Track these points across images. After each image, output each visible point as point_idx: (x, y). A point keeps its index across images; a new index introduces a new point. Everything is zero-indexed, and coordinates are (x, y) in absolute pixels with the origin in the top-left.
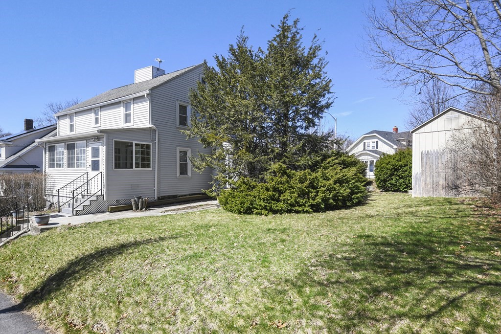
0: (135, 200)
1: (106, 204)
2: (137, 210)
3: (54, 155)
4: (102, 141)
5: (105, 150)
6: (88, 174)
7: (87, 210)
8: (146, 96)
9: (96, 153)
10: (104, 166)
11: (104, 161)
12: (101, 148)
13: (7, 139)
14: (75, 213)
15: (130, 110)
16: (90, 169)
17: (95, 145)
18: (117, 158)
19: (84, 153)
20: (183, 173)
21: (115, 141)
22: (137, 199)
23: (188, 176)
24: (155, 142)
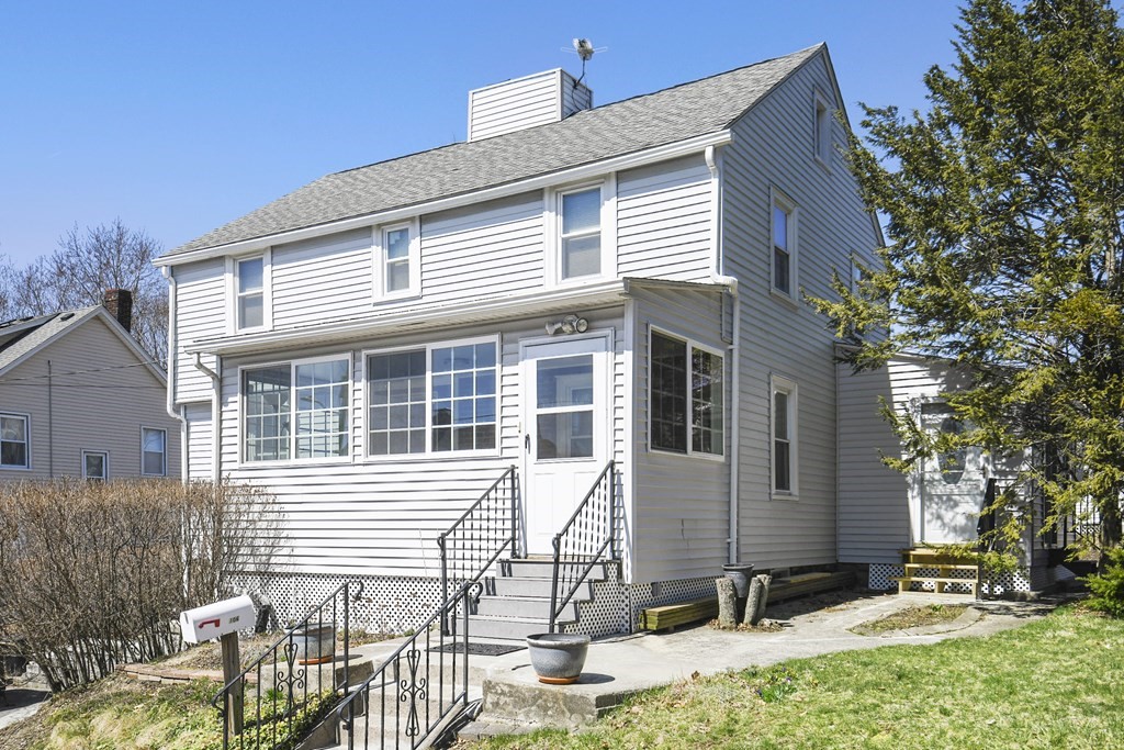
0: (732, 586)
2: (737, 624)
4: (608, 332)
5: (628, 368)
6: (517, 473)
8: (709, 157)
10: (628, 435)
11: (628, 412)
12: (602, 362)
15: (597, 223)
16: (527, 452)
17: (564, 350)
19: (486, 387)
20: (782, 482)
21: (653, 332)
22: (740, 578)
23: (790, 494)
24: (730, 347)
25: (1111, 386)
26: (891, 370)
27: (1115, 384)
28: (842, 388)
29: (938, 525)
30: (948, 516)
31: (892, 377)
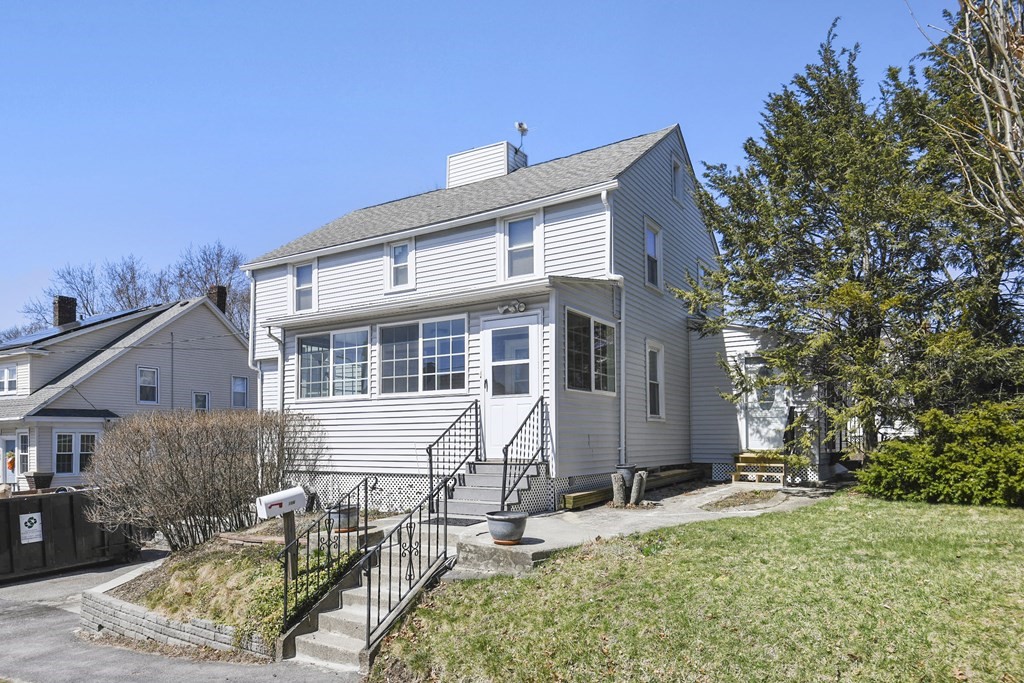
1: (554, 487)
2: (626, 504)
5: (552, 335)
6: (480, 405)
7: (524, 503)
8: (603, 195)
10: (552, 379)
11: (552, 364)
12: (535, 331)
13: (35, 343)
15: (532, 241)
16: (485, 391)
19: (459, 348)
20: (654, 410)
21: (568, 312)
22: (627, 474)
23: (660, 418)
24: (619, 321)
26: (725, 335)
28: (693, 347)
29: (757, 437)
30: (764, 431)
31: (726, 340)
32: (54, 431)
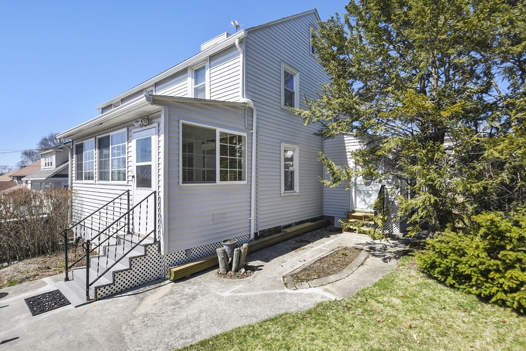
0: (225, 252)
1: (166, 262)
2: (228, 271)
3: (82, 160)
4: (156, 125)
5: (162, 144)
6: (131, 193)
7: (122, 282)
8: (237, 44)
9: (144, 151)
10: (162, 178)
11: (162, 167)
12: (154, 138)
14: (92, 295)
15: (204, 80)
16: (133, 184)
17: (143, 134)
18: (188, 161)
19: (124, 152)
20: (289, 186)
21: (183, 125)
22: (228, 249)
23: (295, 192)
24: (252, 131)
25: (429, 148)
26: (345, 139)
27: (431, 147)
28: (325, 146)
29: (364, 204)
30: (367, 200)
31: (346, 142)
32: (62, 183)
